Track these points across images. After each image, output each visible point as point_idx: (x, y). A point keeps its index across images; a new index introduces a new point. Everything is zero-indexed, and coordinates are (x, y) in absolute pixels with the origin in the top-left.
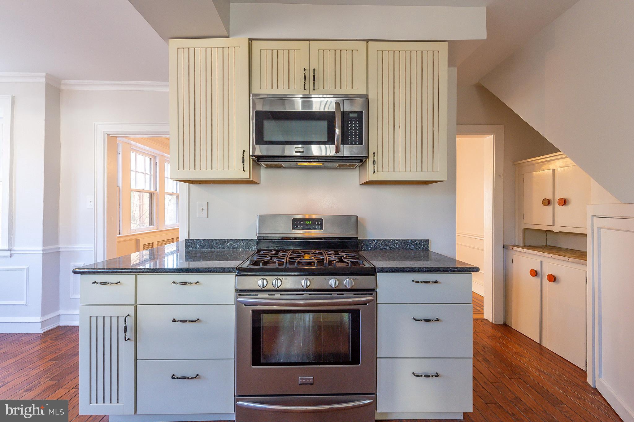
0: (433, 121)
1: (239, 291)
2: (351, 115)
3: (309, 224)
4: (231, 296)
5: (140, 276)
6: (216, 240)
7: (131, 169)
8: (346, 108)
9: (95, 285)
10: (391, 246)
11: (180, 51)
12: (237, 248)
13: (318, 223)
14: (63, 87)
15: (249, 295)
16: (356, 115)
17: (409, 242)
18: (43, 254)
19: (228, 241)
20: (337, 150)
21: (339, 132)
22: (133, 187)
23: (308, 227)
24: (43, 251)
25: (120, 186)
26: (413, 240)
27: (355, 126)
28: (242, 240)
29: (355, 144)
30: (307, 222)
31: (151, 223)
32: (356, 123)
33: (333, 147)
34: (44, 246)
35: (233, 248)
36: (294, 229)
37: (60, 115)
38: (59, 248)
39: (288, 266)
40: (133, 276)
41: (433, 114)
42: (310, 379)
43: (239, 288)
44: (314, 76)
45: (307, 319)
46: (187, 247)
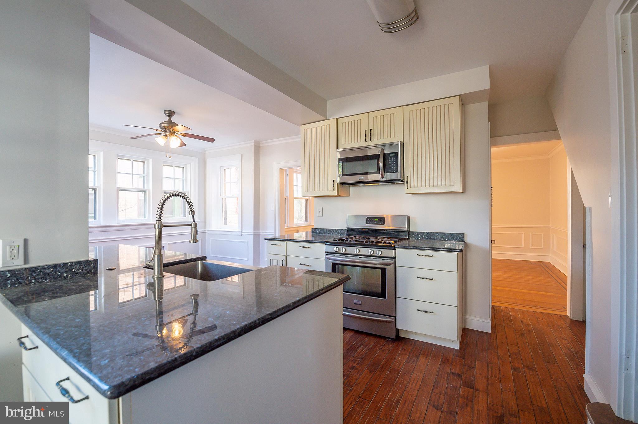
0: (449, 151)
1: (327, 253)
2: (391, 155)
3: (376, 221)
4: (323, 256)
5: (288, 242)
6: (326, 229)
7: (294, 185)
8: (387, 151)
9: (272, 245)
10: (434, 237)
11: (305, 130)
12: (337, 234)
13: (381, 220)
14: (261, 145)
15: (332, 255)
16: (394, 155)
17: (447, 235)
18: (254, 235)
19: (333, 230)
20: (382, 177)
21: (382, 165)
22: (295, 196)
23: (375, 222)
24: (254, 233)
25: (288, 196)
26: (451, 233)
27: (393, 161)
28: (340, 229)
29: (394, 172)
30: (375, 220)
31: (306, 220)
32: (393, 160)
33: (380, 175)
34: (254, 231)
35: (335, 234)
36: (367, 223)
37: (259, 160)
38: (260, 232)
39: (350, 242)
40: (285, 242)
41: (449, 147)
42: (359, 302)
43: (327, 251)
44: (370, 134)
45: (358, 270)
46: (313, 232)
